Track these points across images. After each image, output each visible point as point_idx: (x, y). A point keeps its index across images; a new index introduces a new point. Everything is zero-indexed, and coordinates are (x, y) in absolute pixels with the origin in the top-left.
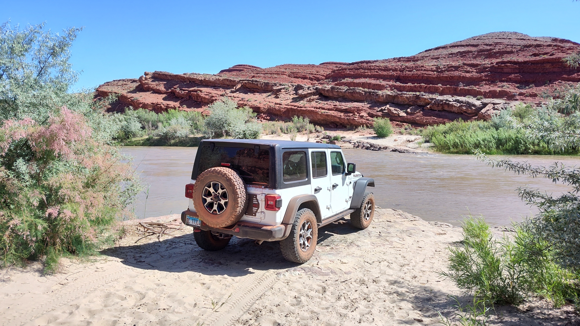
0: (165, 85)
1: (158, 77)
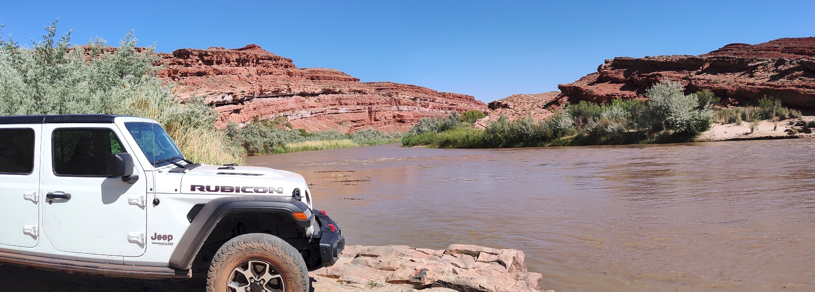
0: (624, 72)
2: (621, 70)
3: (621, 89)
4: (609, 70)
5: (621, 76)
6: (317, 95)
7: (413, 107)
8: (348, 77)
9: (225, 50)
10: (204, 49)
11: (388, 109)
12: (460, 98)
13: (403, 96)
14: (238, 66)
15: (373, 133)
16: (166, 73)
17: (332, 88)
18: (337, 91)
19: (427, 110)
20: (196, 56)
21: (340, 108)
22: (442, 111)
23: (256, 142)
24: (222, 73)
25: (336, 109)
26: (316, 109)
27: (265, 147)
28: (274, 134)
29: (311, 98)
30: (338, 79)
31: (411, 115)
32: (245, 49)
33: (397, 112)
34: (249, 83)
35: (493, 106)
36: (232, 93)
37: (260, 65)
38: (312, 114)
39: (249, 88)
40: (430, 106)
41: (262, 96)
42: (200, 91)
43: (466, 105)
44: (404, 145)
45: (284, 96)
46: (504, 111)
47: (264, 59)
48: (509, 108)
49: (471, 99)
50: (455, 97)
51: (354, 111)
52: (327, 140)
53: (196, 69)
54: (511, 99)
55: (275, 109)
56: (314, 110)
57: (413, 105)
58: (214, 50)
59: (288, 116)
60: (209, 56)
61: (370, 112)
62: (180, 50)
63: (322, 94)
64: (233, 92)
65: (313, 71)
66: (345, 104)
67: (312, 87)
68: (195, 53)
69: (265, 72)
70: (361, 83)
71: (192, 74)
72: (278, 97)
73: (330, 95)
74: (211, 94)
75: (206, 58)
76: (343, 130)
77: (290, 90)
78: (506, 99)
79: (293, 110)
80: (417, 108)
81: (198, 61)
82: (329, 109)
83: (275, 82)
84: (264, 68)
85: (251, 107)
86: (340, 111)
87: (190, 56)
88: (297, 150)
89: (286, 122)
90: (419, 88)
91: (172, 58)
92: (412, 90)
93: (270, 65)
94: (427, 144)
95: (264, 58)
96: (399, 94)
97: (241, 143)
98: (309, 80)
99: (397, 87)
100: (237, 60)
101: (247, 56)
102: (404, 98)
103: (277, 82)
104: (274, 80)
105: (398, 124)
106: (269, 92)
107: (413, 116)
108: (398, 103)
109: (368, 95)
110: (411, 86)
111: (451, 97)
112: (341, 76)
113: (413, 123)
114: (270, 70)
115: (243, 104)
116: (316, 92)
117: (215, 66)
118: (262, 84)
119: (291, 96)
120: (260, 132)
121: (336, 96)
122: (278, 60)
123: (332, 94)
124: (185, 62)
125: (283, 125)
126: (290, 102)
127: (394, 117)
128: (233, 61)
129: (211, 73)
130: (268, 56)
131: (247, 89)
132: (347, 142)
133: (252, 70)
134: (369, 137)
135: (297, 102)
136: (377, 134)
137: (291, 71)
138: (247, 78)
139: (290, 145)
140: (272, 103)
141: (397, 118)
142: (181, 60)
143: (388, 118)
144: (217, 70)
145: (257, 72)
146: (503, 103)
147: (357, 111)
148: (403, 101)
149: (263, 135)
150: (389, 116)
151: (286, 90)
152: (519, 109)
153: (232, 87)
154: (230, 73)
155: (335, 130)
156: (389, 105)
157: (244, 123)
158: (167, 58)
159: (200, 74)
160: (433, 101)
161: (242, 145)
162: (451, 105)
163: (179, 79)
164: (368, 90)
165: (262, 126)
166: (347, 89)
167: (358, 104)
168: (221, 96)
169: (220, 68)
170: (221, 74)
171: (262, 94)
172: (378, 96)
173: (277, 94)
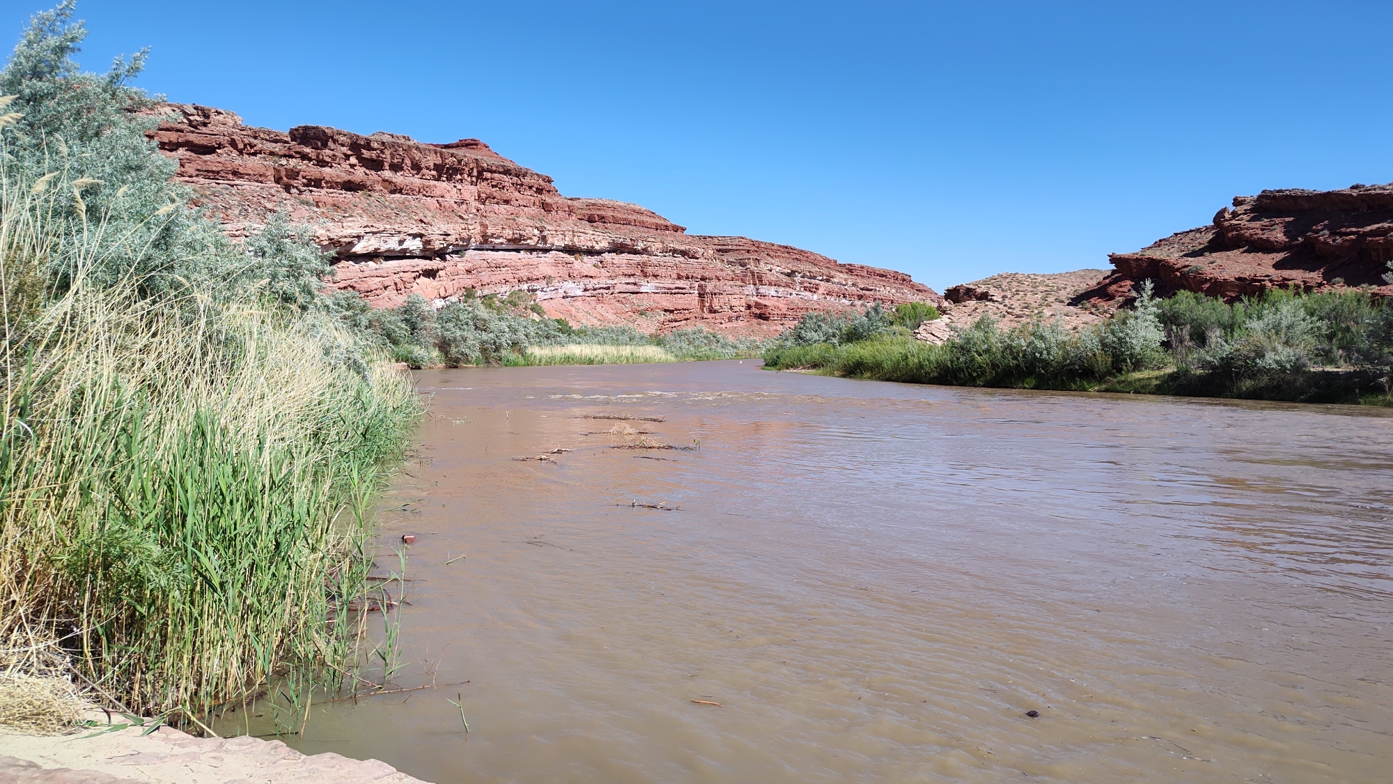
0: (1287, 225)
1: (1269, 205)
2: (1277, 220)
3: (1278, 266)
4: (1244, 221)
5: (1279, 235)
6: (599, 253)
7: (787, 289)
8: (662, 222)
9: (411, 143)
10: (364, 133)
11: (737, 290)
12: (883, 276)
13: (769, 267)
14: (438, 179)
15: (706, 337)
16: (270, 173)
17: (628, 242)
18: (639, 248)
19: (815, 297)
20: (343, 145)
21: (643, 283)
22: (844, 301)
23: (465, 340)
24: (401, 189)
25: (635, 284)
26: (595, 281)
27: (484, 350)
28: (504, 325)
29: (586, 258)
30: (643, 225)
31: (781, 306)
32: (457, 146)
33: (755, 299)
34: (461, 217)
35: (955, 295)
36: (421, 236)
37: (484, 184)
38: (586, 290)
39: (459, 228)
40: (821, 290)
41: (487, 246)
42: (350, 224)
43: (893, 291)
44: (766, 365)
45: (531, 250)
46: (982, 306)
47: (495, 172)
48: (994, 301)
49: (904, 280)
50: (872, 273)
51: (669, 292)
52: (612, 344)
53: (343, 174)
54: (996, 282)
55: (511, 276)
56: (591, 283)
57: (787, 285)
58: (386, 139)
59: (536, 290)
60: (375, 150)
61: (701, 295)
62: (306, 128)
63: (609, 252)
64: (423, 232)
65: (594, 205)
66: (654, 276)
67: (589, 237)
68: (342, 138)
69: (494, 198)
70: (687, 237)
71: (332, 185)
72: (518, 251)
73: (625, 256)
74: (374, 233)
75: (366, 154)
76: (647, 326)
77: (544, 239)
78: (985, 282)
79: (548, 279)
80: (794, 293)
81: (347, 157)
82: (621, 284)
83: (514, 220)
84: (495, 189)
85: (462, 266)
86: (643, 289)
87: (330, 144)
88: (550, 361)
89: (532, 302)
90: (801, 252)
91: (286, 142)
92: (787, 255)
93: (506, 184)
94: (815, 366)
95: (494, 168)
96: (762, 263)
97: (432, 341)
98: (583, 222)
99: (758, 248)
100: (438, 168)
101: (460, 162)
102: (771, 271)
103: (520, 220)
104: (513, 217)
105: (755, 321)
106: (501, 240)
107: (786, 307)
108: (759, 279)
109: (699, 260)
110: (786, 247)
111: (865, 274)
112: (648, 219)
113: (785, 322)
114: (506, 194)
115: (444, 259)
116: (597, 247)
117: (387, 174)
118: (487, 222)
119: (546, 251)
120: (475, 318)
121: (637, 258)
122: (524, 176)
123: (629, 253)
124: (318, 156)
125: (526, 308)
126: (544, 264)
127: (749, 307)
128: (428, 168)
129: (378, 187)
130: (503, 166)
131: (455, 230)
132: (653, 352)
133: (470, 191)
134: (697, 343)
135: (556, 264)
136: (713, 339)
137: (549, 200)
138: (455, 206)
139: (536, 351)
140: (506, 263)
141: (754, 310)
142: (307, 150)
143: (736, 309)
144: (391, 182)
145: (479, 197)
146: (979, 291)
147: (677, 291)
148: (770, 277)
149: (481, 326)
150: (739, 303)
151: (536, 239)
152: (1016, 304)
153: (422, 221)
154: (419, 192)
155: (631, 325)
156: (739, 283)
157: (444, 298)
158: (276, 141)
159: (350, 186)
160: (828, 281)
161: (435, 345)
162: (862, 289)
163: (301, 192)
164: (701, 251)
165: (482, 307)
166: (660, 246)
167: (679, 277)
168: (396, 239)
169: (398, 178)
170: (401, 192)
171: (486, 243)
172: (719, 264)
173: (516, 244)
